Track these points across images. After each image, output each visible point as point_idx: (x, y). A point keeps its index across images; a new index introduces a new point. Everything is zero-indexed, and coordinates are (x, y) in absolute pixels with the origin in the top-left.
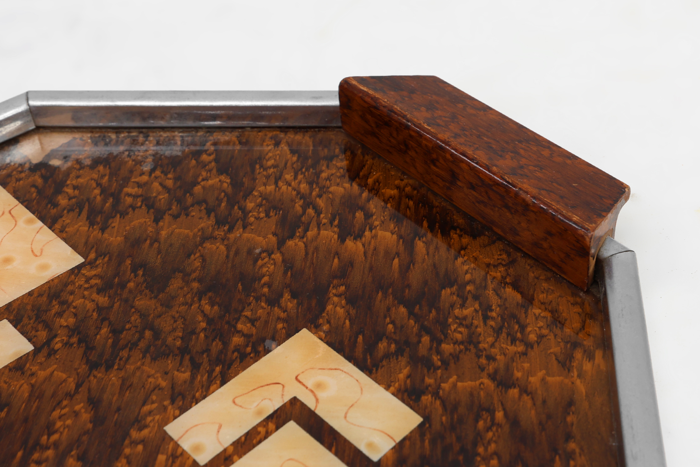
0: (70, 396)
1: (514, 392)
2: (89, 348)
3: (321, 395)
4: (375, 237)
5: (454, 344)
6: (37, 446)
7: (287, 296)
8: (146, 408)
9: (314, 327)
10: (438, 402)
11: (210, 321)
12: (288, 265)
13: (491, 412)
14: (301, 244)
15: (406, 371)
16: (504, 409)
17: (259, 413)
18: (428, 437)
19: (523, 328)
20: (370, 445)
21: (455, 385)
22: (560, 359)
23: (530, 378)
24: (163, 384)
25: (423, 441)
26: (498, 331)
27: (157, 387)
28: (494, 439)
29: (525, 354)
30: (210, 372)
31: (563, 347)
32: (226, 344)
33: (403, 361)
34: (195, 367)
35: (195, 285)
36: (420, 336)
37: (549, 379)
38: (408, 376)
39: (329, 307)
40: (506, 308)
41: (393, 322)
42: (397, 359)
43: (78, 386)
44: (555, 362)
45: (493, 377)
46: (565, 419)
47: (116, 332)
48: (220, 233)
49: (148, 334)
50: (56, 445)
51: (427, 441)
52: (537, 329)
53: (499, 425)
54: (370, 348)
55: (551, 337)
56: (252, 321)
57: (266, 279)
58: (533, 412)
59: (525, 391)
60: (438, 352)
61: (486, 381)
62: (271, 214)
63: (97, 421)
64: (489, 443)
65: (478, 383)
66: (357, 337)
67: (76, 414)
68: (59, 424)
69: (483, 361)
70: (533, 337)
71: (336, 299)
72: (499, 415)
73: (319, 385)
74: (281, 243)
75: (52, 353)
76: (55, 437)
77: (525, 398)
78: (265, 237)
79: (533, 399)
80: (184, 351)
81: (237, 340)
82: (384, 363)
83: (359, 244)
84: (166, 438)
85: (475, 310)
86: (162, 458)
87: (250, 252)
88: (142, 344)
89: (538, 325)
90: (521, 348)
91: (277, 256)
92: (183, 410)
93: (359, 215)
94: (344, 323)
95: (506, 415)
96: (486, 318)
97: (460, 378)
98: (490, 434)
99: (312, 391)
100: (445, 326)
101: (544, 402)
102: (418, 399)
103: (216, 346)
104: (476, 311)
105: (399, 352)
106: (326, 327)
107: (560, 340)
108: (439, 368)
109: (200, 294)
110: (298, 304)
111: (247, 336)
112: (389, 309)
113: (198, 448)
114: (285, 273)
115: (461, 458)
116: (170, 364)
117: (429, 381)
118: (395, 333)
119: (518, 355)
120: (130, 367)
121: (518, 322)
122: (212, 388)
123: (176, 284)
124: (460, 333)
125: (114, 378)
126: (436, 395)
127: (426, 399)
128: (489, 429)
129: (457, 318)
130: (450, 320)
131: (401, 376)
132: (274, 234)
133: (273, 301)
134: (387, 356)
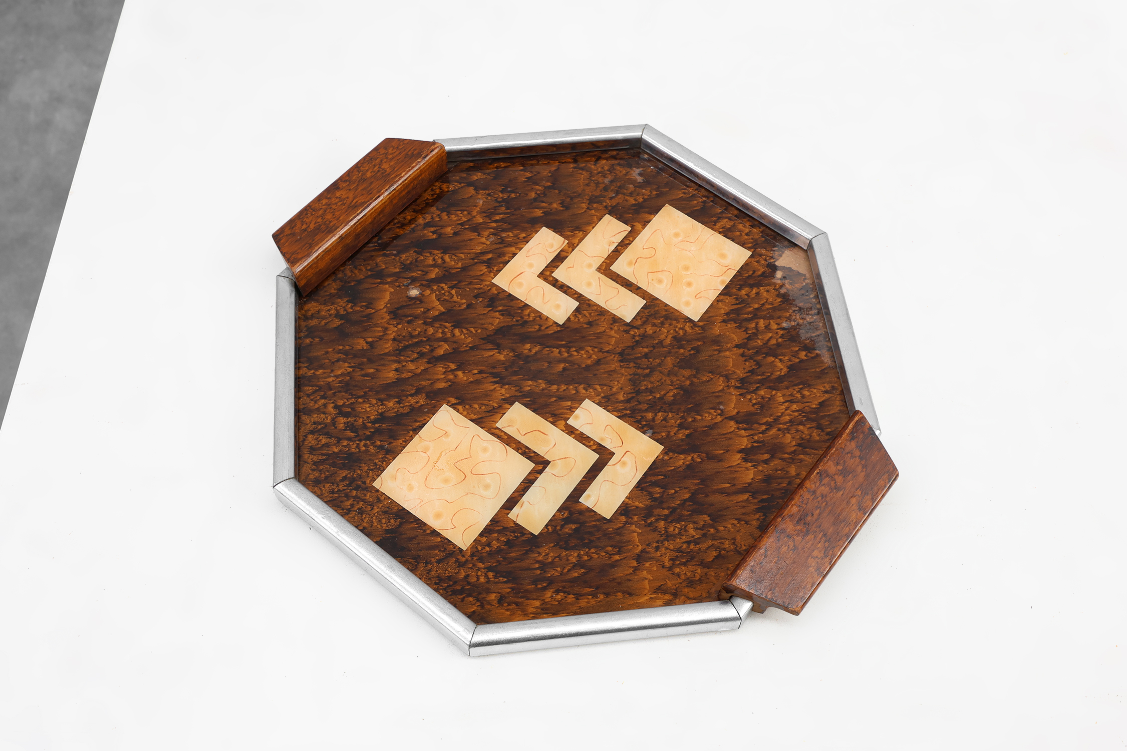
0: (601, 350)
1: (634, 563)
2: (632, 348)
3: (618, 466)
4: (747, 469)
5: (665, 528)
6: (568, 347)
7: (687, 432)
8: (598, 387)
9: (665, 452)
10: (621, 525)
11: (661, 398)
12: (714, 426)
13: (619, 553)
14: (733, 429)
15: (641, 505)
16: (621, 559)
17: (602, 439)
18: (598, 523)
19: (684, 564)
20: (589, 496)
21: (634, 532)
22: (663, 586)
23: (645, 571)
24: (614, 390)
25: (595, 521)
26: (679, 550)
27: (611, 388)
28: (601, 556)
29: (663, 567)
30: (626, 409)
31: (672, 588)
32: (647, 411)
33: (648, 502)
34: (628, 401)
35: (688, 383)
36: (668, 508)
37: (646, 582)
38: (637, 507)
39: (682, 456)
40: (699, 553)
41: (676, 492)
42: (649, 499)
43: (607, 352)
44: (660, 584)
45: (643, 551)
46: (619, 592)
47: (646, 356)
48: (733, 382)
49: (647, 371)
50: (571, 355)
51: (595, 523)
52: (684, 572)
53: (610, 558)
54: (655, 484)
55: (679, 581)
56: (665, 419)
57: (699, 418)
58: (622, 575)
59: (636, 569)
60: (657, 520)
61: (640, 548)
62: (756, 407)
63: (588, 368)
64: (598, 554)
65: (638, 544)
66: (661, 475)
67: (590, 357)
68: (583, 352)
69: (654, 545)
70: (677, 570)
71: (690, 458)
72: (617, 557)
73: (624, 464)
74: (731, 418)
75: (627, 332)
76: (575, 353)
77: (631, 570)
78: (734, 408)
79: (631, 574)
80: (638, 392)
81: (650, 415)
82: (645, 493)
83: (739, 462)
84: (581, 401)
85: (694, 536)
86: (569, 403)
87: (720, 403)
88: (639, 371)
89: (687, 573)
90: (667, 564)
91: (719, 419)
92: (599, 404)
93: (766, 456)
94: (671, 467)
95: (617, 561)
96: (689, 543)
97: (639, 534)
98: (604, 554)
99: (620, 461)
100: (678, 521)
101: (630, 580)
102: (622, 514)
103: (644, 406)
104: (693, 536)
105: (654, 499)
106: (666, 458)
107: (677, 585)
108: (645, 522)
109: (681, 388)
110: (682, 440)
111: (653, 420)
112: (686, 488)
113: (577, 417)
114: (706, 427)
115: (586, 541)
116: (628, 388)
117: (635, 518)
118: (668, 494)
119: (662, 563)
120: (623, 371)
121: (688, 561)
122: (615, 413)
123: (687, 373)
124: (674, 530)
125: (614, 365)
126: (626, 523)
127: (623, 519)
128: (607, 553)
129: (686, 527)
130: (683, 523)
131: (637, 503)
132: (738, 413)
133: (681, 426)
134: (650, 494)
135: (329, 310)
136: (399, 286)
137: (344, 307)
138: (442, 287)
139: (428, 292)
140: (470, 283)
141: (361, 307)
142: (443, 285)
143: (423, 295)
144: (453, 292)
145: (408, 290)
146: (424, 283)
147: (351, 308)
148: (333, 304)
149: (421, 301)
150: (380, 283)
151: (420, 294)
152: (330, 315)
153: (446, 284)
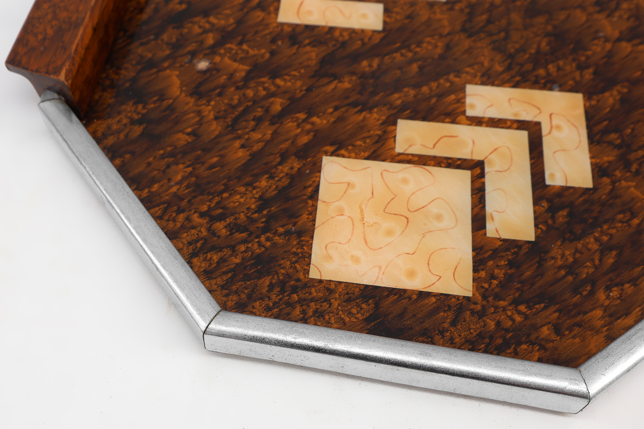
0: (441, 36)
2: (470, 20)
3: (555, 132)
6: (408, 48)
7: (591, 70)
8: (468, 69)
9: (588, 99)
10: (610, 187)
11: (538, 52)
12: (610, 55)
13: (633, 216)
14: (629, 49)
15: (611, 158)
18: (585, 197)
20: (552, 175)
21: (629, 187)
24: (486, 64)
25: (581, 196)
27: (482, 64)
28: (619, 228)
30: (513, 77)
32: (534, 69)
33: (616, 152)
34: (509, 68)
35: (550, 27)
38: (609, 162)
39: (607, 94)
41: (633, 130)
42: (613, 149)
43: (449, 34)
47: (489, 21)
48: (591, 9)
49: (502, 35)
50: (416, 53)
51: (582, 199)
53: (629, 225)
54: (606, 131)
56: (559, 69)
57: (589, 52)
60: (640, 165)
62: (631, 20)
63: (442, 57)
64: (614, 228)
66: (604, 121)
67: (436, 46)
68: (425, 45)
71: (615, 93)
72: (636, 221)
73: (558, 127)
74: (619, 40)
75: (452, 9)
76: (418, 49)
78: (613, 30)
80: (511, 56)
81: (541, 72)
82: (604, 145)
84: (463, 90)
86: (453, 97)
87: (597, 32)
88: (495, 38)
91: (608, 45)
94: (606, 108)
98: (620, 225)
99: (552, 127)
102: (602, 176)
103: (529, 67)
105: (619, 147)
106: (593, 103)
108: (631, 172)
109: (547, 34)
110: (593, 80)
111: (549, 74)
112: (639, 121)
113: (472, 106)
114: (604, 58)
115: (591, 221)
116: (499, 57)
117: (618, 173)
118: (628, 135)
120: (479, 44)
123: (541, 19)
125: (467, 43)
126: (613, 183)
127: (606, 180)
128: (621, 222)
131: (606, 159)
132: (621, 32)
133: (581, 67)
134: (610, 143)
135: (119, 121)
136: (181, 66)
137: (135, 111)
138: (230, 48)
139: (217, 59)
140: (256, 32)
141: (155, 102)
142: (229, 46)
143: (215, 64)
144: (245, 47)
145: (194, 65)
146: (207, 52)
147: (144, 108)
148: (119, 113)
149: (218, 70)
150: (158, 71)
151: (210, 63)
152: (125, 125)
153: (231, 43)
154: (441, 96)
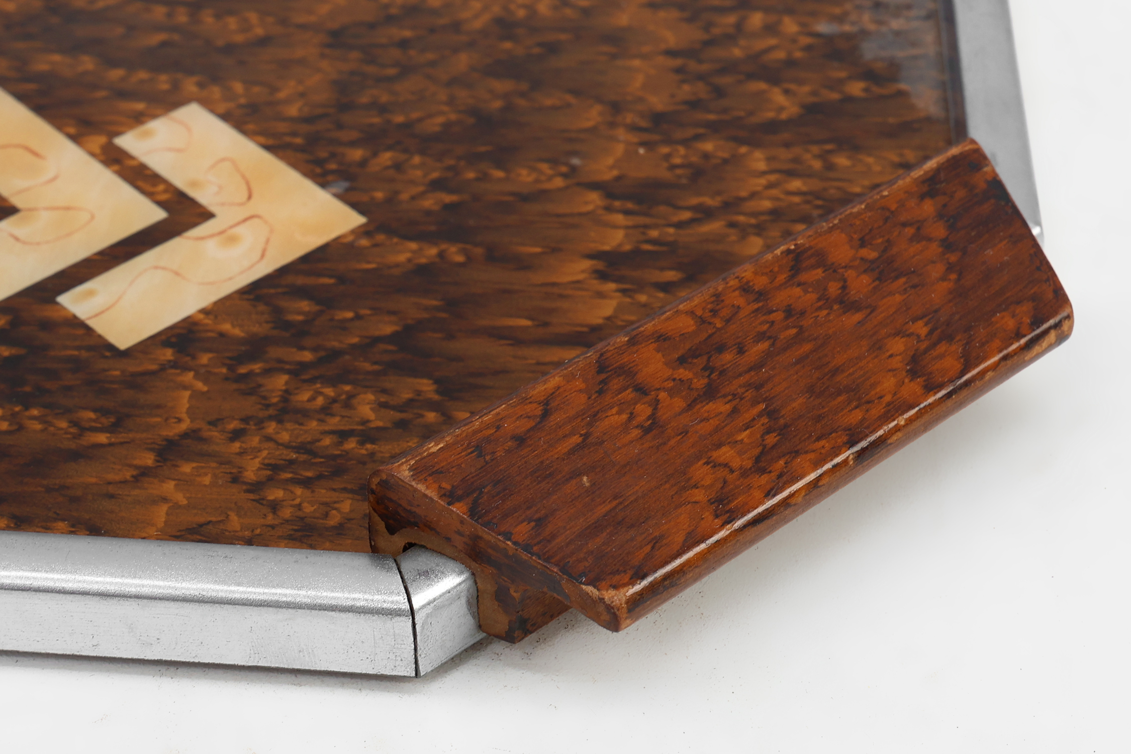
1: (149, 459)
3: (212, 243)
4: (601, 296)
5: (287, 391)
7: (451, 199)
9: (364, 232)
10: (154, 367)
13: (112, 429)
14: (589, 208)
15: (236, 331)
16: (111, 445)
17: (194, 184)
18: (84, 354)
19: (306, 483)
20: (89, 293)
21: (185, 387)
22: (210, 527)
23: (173, 483)
24: (281, 95)
25: (78, 348)
26: (303, 448)
28: (52, 429)
29: (235, 480)
31: (240, 534)
33: (262, 329)
34: (309, 120)
35: (497, 104)
36: (314, 349)
37: (164, 508)
38: (222, 335)
39: (413, 246)
40: (364, 463)
41: (358, 317)
42: (267, 322)
44: (202, 520)
45: (192, 435)
49: (392, 71)
50: (198, 22)
51: (76, 353)
52: (298, 501)
53: (77, 437)
54: (303, 293)
55: (270, 519)
56: (398, 166)
58: (94, 480)
59: (144, 473)
60: (269, 371)
61: (184, 426)
64: (45, 422)
65: (184, 416)
66: (330, 277)
69: (233, 425)
70: (277, 494)
71: (434, 251)
72: (102, 438)
73: (232, 240)
77: (128, 474)
79: (125, 482)
81: (357, 154)
82: (263, 308)
83: (581, 277)
84: (177, 105)
85: (368, 421)
87: (575, 153)
89: (305, 505)
90: (250, 475)
93: (673, 276)
94: (369, 263)
95: (98, 446)
96: (343, 435)
97: (196, 395)
98: (65, 425)
99: (221, 233)
100: (333, 381)
101: (112, 496)
102: (168, 345)
103: (349, 135)
104: (365, 422)
105: (283, 325)
106: (363, 242)
107: (258, 531)
108: (231, 368)
110: (428, 213)
111: (363, 163)
112: (393, 313)
113: (146, 134)
115: (27, 389)
116: (321, 97)
117: (206, 358)
118: (332, 320)
119: (234, 471)
121: (320, 477)
122: (259, 138)
123: (503, 86)
124: (312, 399)
125: (305, 52)
126: (171, 364)
127: (168, 354)
128: (75, 423)
129: (351, 396)
130: (348, 388)
131: (226, 327)
132: (619, 178)
134: (277, 311)
154: (123, 94)
